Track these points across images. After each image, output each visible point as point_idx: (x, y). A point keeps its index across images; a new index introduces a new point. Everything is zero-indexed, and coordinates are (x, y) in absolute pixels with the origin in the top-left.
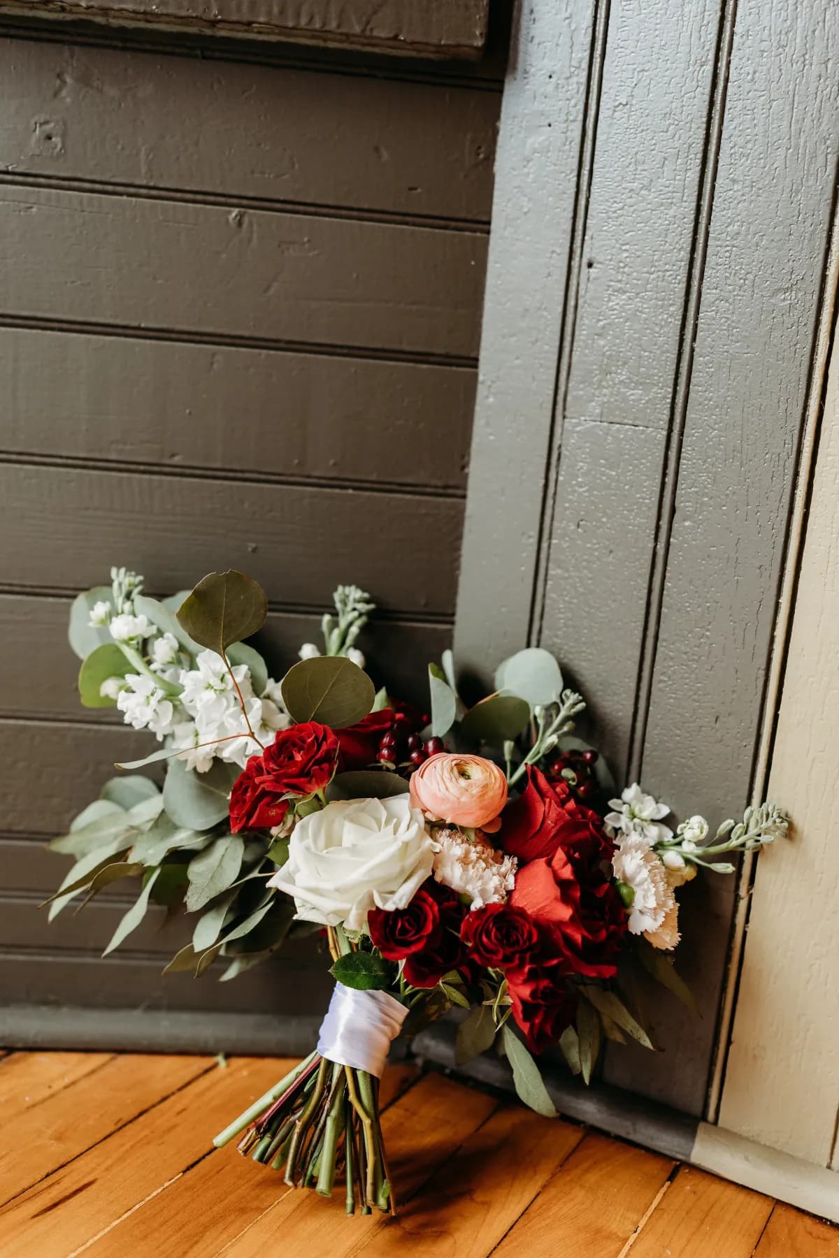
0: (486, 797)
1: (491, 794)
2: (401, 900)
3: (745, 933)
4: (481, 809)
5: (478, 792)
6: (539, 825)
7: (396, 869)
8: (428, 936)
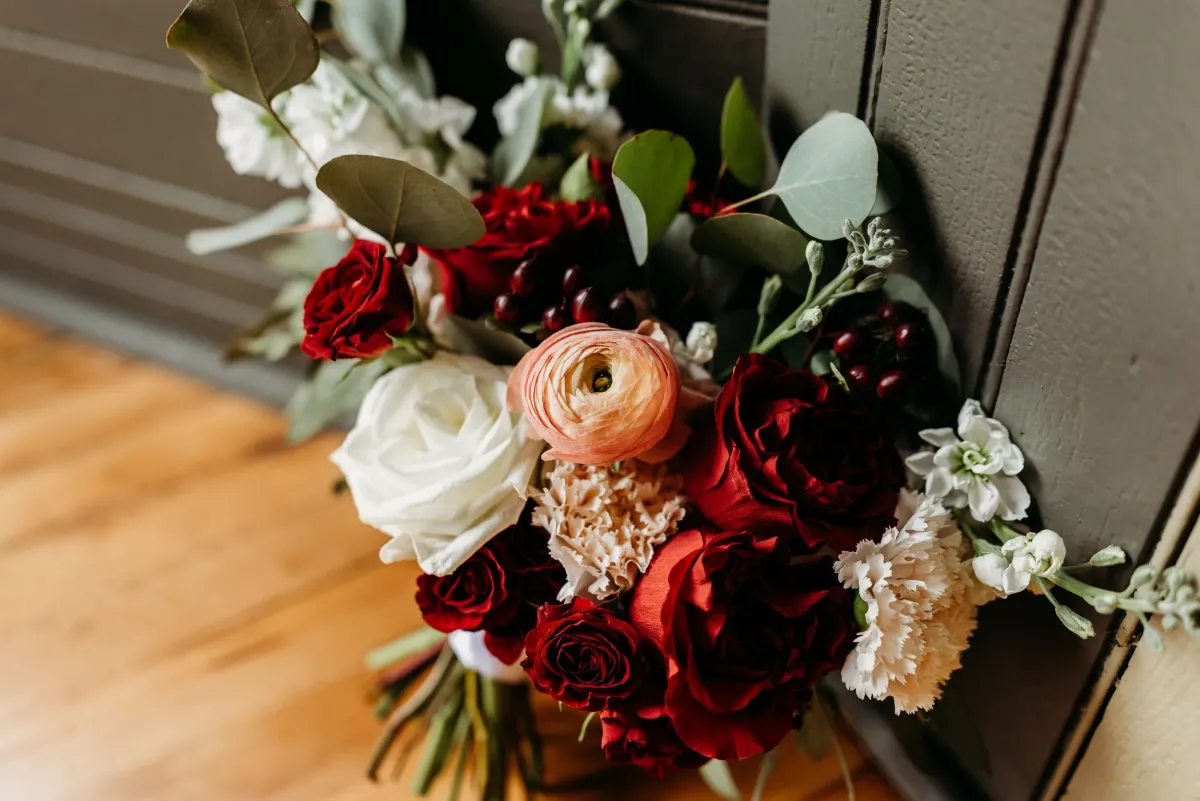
0: (607, 434)
1: (620, 427)
2: (444, 561)
3: (1112, 690)
4: (598, 451)
5: (595, 424)
6: (718, 479)
7: (452, 510)
8: (485, 615)
